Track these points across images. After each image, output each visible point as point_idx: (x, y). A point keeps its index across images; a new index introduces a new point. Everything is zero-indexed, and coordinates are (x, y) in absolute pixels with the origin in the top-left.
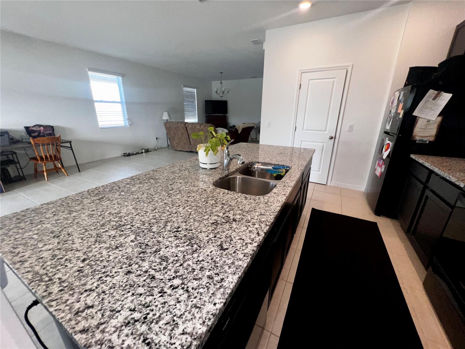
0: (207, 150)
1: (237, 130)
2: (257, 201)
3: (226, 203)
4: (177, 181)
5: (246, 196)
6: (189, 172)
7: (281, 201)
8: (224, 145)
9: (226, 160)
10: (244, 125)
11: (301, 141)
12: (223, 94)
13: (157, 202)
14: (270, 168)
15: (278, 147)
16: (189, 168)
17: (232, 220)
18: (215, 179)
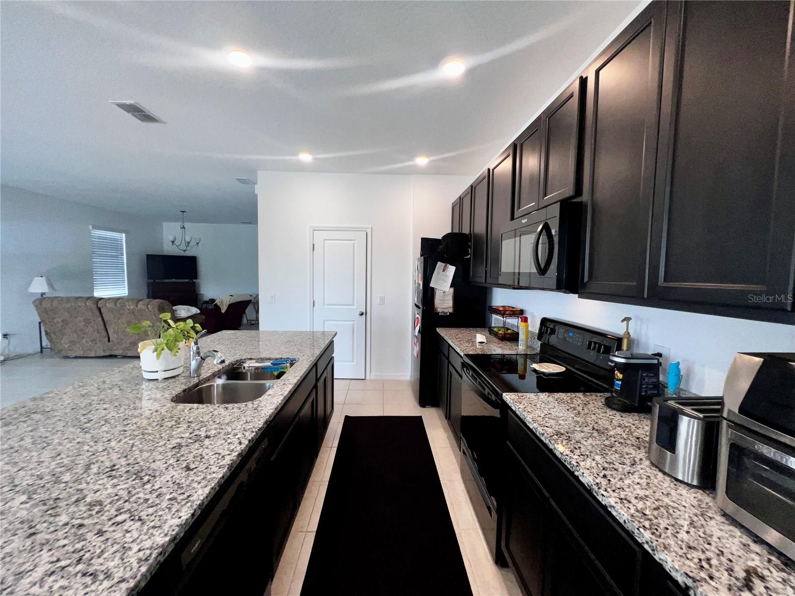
0: (159, 349)
1: (217, 308)
2: (242, 409)
3: (194, 421)
4: (97, 408)
5: (227, 406)
6: (121, 389)
7: (276, 402)
8: (191, 339)
9: (194, 361)
10: (233, 298)
11: (324, 321)
12: (187, 246)
13: (60, 444)
14: (268, 364)
15: (285, 333)
16: (120, 383)
17: (203, 438)
18: (174, 393)
